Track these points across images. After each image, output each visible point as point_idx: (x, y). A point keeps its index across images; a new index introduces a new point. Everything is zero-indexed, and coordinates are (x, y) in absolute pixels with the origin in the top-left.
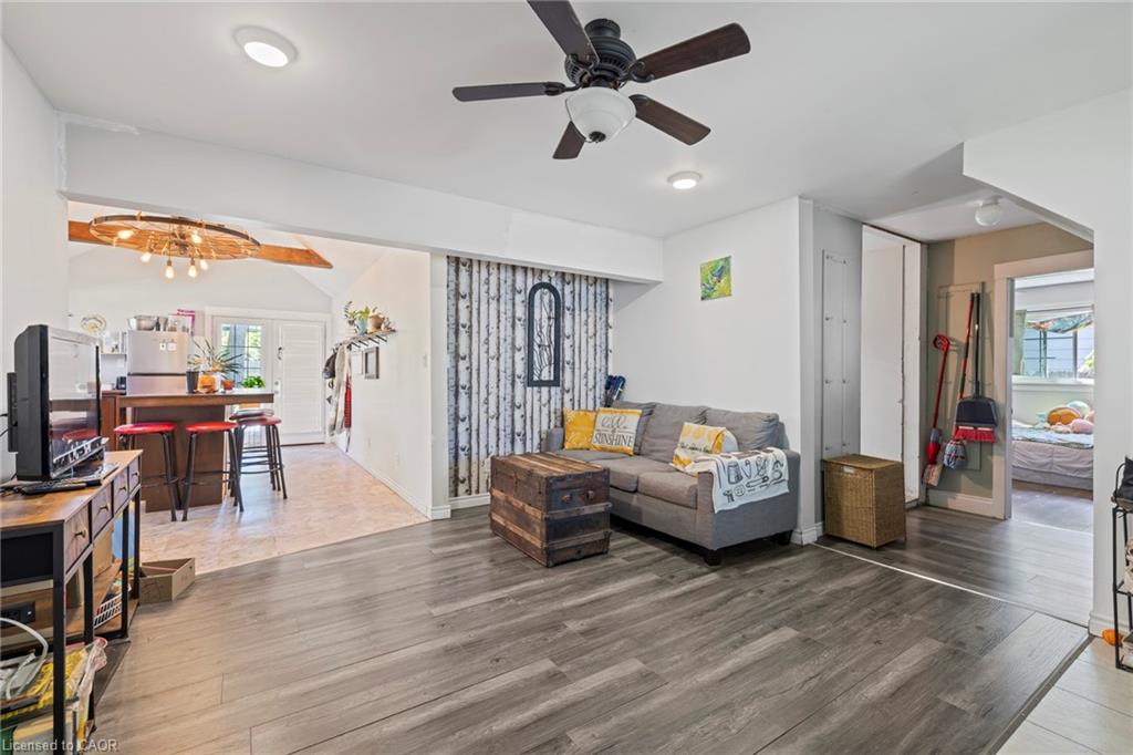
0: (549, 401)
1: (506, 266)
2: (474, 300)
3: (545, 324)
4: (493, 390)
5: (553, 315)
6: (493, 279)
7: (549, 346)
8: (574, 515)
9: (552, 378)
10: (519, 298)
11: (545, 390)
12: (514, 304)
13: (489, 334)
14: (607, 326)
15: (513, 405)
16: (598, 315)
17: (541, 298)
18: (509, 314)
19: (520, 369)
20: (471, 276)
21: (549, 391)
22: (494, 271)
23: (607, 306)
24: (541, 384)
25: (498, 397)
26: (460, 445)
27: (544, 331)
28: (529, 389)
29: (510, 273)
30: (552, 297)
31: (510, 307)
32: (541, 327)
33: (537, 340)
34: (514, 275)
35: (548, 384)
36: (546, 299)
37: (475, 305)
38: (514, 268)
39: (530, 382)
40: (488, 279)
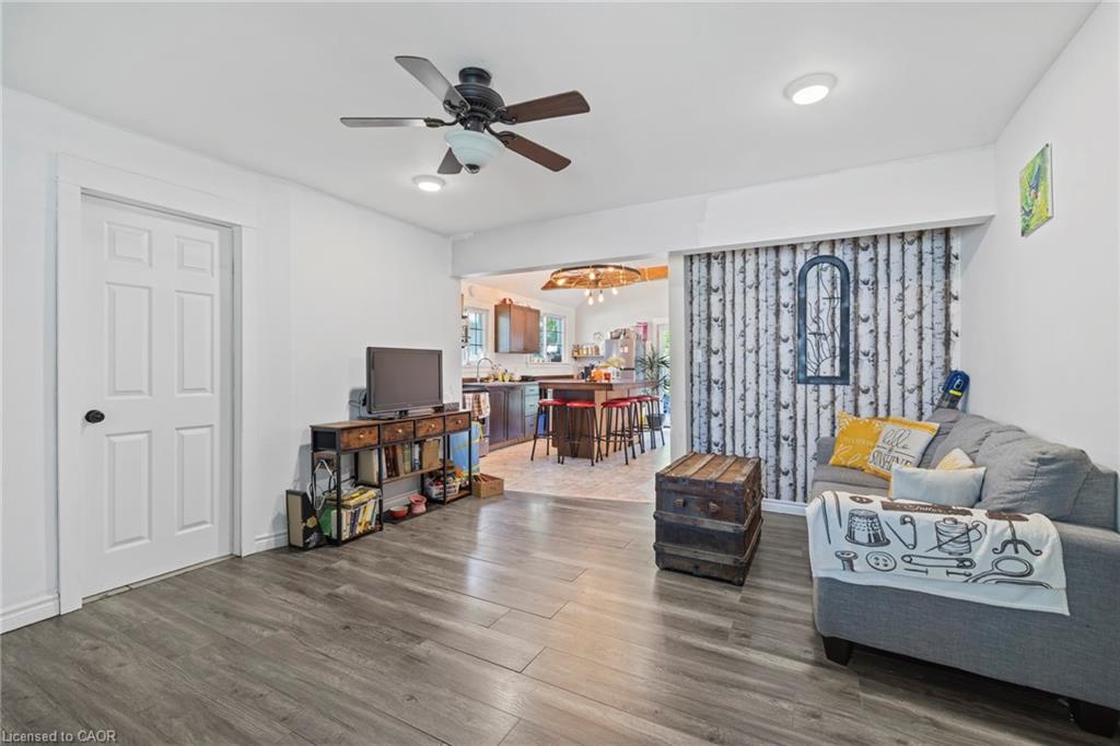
0: (833, 403)
1: (767, 249)
2: (727, 292)
3: (825, 306)
4: (752, 386)
5: (838, 293)
6: (750, 267)
7: (832, 334)
8: (690, 523)
9: (837, 374)
10: (784, 282)
11: (825, 389)
12: (777, 290)
13: (745, 326)
14: (948, 296)
15: (778, 404)
16: (927, 282)
17: (819, 276)
18: (772, 301)
19: (787, 362)
20: (724, 268)
21: (833, 390)
22: (751, 258)
23: (947, 267)
24: (818, 380)
25: (758, 393)
26: (713, 440)
27: (824, 316)
28: (799, 386)
29: (772, 255)
30: (837, 271)
31: (772, 292)
32: (818, 311)
33: (812, 327)
34: (777, 256)
35: (831, 380)
36: (826, 276)
37: (729, 298)
38: (777, 249)
39: (801, 377)
40: (744, 267)
